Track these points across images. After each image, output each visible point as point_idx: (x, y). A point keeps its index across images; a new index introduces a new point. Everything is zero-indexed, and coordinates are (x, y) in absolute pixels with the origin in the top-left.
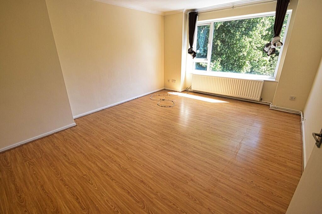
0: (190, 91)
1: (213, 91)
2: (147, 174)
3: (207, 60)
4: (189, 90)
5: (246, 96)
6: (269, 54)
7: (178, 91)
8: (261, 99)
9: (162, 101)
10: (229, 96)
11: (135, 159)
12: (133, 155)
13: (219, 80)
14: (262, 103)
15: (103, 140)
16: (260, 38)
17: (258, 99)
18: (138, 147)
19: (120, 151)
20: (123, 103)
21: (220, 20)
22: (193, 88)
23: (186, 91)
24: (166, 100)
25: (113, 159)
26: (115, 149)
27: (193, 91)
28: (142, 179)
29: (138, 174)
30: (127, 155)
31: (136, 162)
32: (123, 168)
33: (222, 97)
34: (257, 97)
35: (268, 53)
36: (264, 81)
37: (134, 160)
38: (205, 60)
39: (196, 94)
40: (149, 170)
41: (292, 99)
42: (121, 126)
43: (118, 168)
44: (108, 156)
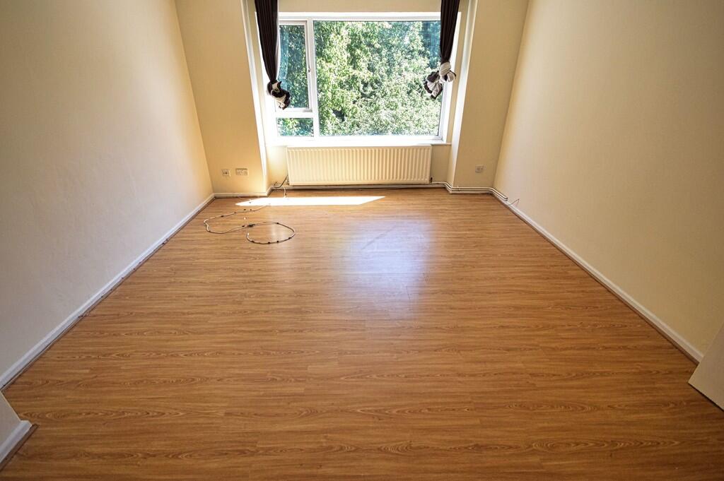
0: (286, 190)
1: (346, 180)
2: (464, 422)
3: (311, 111)
4: (285, 187)
5: (400, 178)
6: (435, 96)
7: (258, 195)
8: (431, 180)
9: (250, 229)
10: (374, 185)
11: (395, 407)
12: (375, 401)
13: (353, 154)
14: (434, 186)
15: (227, 414)
16: (346, 64)
17: (427, 180)
18: (355, 373)
19: (328, 412)
20: (135, 270)
21: (334, 18)
22: (295, 181)
23: (274, 191)
24: (257, 224)
25: (341, 449)
26: (307, 415)
27: (292, 188)
28: (471, 442)
29: (447, 437)
30: (359, 411)
31: (403, 412)
32: (398, 450)
33: (344, 189)
34: (426, 178)
35: (433, 94)
36: (433, 145)
37: (394, 412)
38: (305, 111)
39: (303, 193)
40: (454, 410)
41: (479, 170)
42: (230, 342)
43: (387, 460)
44: (314, 451)
